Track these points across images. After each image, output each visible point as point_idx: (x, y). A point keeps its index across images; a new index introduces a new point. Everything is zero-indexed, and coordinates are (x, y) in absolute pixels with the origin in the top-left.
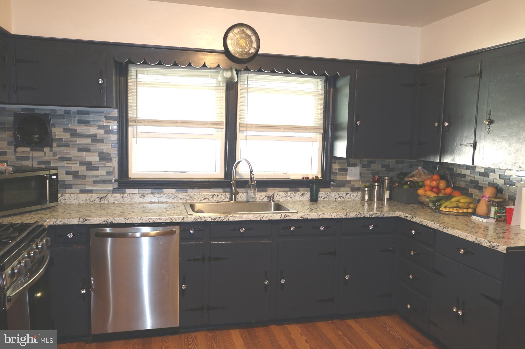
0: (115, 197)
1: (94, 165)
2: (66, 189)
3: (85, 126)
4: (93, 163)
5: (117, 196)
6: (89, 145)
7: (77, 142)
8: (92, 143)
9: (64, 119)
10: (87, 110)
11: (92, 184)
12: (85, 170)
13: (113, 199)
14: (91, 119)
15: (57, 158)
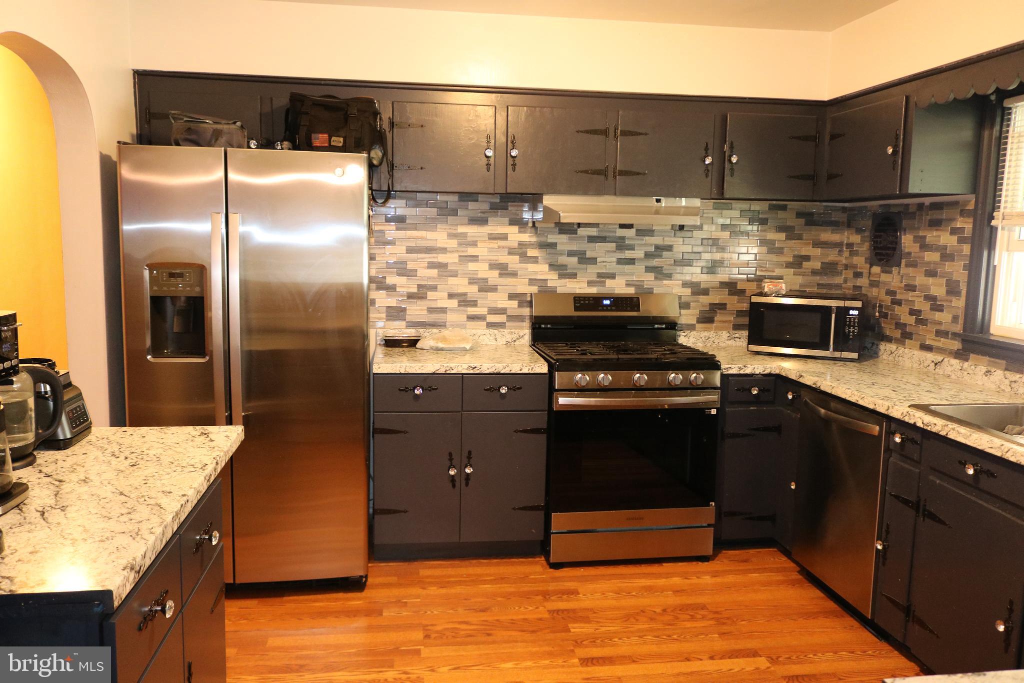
0: (952, 366)
1: (939, 301)
2: (907, 340)
3: (937, 230)
4: (938, 299)
5: (955, 362)
6: (937, 264)
7: (924, 258)
8: (941, 260)
9: (915, 218)
10: (942, 201)
11: (933, 336)
12: (929, 309)
13: (949, 368)
14: (944, 217)
15: (903, 285)
